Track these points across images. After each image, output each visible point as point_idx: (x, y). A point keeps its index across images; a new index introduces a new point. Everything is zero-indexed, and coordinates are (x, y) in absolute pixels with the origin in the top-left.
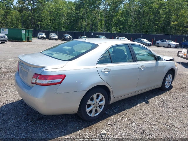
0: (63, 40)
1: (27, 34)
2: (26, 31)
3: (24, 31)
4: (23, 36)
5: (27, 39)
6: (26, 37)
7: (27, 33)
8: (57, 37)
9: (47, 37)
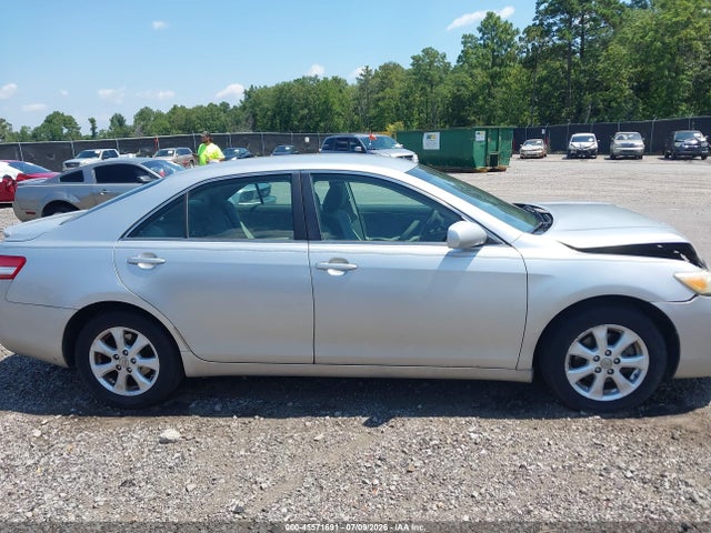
0: (668, 154)
1: (492, 144)
2: (490, 133)
3: (480, 137)
4: (478, 154)
5: (488, 162)
6: (486, 154)
7: (492, 139)
8: (639, 144)
9: (605, 148)
